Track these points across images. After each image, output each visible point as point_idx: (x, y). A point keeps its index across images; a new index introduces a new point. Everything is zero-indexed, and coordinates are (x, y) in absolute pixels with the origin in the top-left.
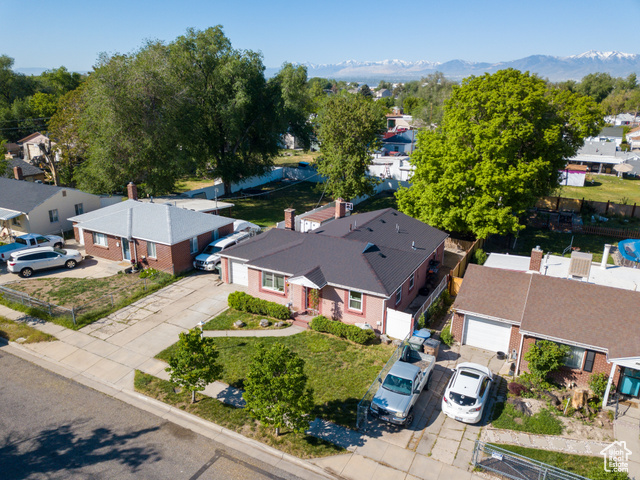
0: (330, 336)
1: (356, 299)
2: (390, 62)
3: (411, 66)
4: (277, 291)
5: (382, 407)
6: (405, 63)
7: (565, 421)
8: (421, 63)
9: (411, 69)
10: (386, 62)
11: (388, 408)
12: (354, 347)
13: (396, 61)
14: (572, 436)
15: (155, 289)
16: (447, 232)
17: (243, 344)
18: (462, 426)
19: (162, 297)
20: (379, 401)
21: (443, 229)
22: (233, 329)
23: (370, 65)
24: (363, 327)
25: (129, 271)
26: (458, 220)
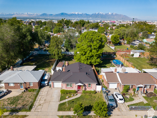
0: (87, 94)
1: (89, 85)
2: (27, 13)
3: (34, 15)
4: (70, 87)
5: (112, 105)
6: (32, 14)
7: (133, 97)
8: (36, 14)
9: (33, 15)
10: (26, 13)
11: (113, 105)
12: (93, 95)
13: (29, 13)
14: (136, 100)
15: (38, 94)
16: (89, 65)
17: (73, 101)
18: (122, 104)
19: (42, 96)
20: (111, 104)
21: (88, 64)
22: (67, 99)
23: (22, 14)
24: (93, 90)
25: (24, 91)
26: (90, 62)
